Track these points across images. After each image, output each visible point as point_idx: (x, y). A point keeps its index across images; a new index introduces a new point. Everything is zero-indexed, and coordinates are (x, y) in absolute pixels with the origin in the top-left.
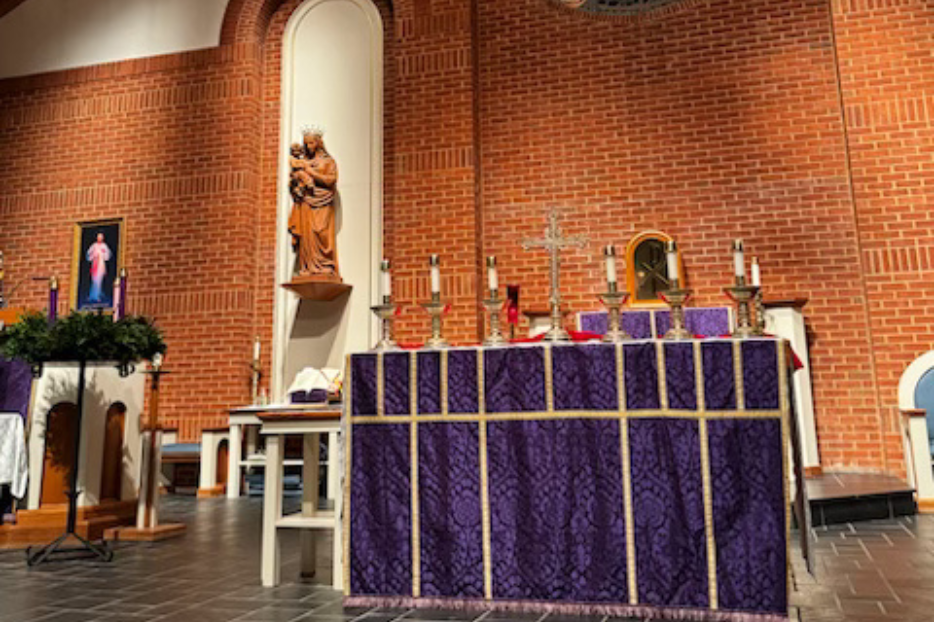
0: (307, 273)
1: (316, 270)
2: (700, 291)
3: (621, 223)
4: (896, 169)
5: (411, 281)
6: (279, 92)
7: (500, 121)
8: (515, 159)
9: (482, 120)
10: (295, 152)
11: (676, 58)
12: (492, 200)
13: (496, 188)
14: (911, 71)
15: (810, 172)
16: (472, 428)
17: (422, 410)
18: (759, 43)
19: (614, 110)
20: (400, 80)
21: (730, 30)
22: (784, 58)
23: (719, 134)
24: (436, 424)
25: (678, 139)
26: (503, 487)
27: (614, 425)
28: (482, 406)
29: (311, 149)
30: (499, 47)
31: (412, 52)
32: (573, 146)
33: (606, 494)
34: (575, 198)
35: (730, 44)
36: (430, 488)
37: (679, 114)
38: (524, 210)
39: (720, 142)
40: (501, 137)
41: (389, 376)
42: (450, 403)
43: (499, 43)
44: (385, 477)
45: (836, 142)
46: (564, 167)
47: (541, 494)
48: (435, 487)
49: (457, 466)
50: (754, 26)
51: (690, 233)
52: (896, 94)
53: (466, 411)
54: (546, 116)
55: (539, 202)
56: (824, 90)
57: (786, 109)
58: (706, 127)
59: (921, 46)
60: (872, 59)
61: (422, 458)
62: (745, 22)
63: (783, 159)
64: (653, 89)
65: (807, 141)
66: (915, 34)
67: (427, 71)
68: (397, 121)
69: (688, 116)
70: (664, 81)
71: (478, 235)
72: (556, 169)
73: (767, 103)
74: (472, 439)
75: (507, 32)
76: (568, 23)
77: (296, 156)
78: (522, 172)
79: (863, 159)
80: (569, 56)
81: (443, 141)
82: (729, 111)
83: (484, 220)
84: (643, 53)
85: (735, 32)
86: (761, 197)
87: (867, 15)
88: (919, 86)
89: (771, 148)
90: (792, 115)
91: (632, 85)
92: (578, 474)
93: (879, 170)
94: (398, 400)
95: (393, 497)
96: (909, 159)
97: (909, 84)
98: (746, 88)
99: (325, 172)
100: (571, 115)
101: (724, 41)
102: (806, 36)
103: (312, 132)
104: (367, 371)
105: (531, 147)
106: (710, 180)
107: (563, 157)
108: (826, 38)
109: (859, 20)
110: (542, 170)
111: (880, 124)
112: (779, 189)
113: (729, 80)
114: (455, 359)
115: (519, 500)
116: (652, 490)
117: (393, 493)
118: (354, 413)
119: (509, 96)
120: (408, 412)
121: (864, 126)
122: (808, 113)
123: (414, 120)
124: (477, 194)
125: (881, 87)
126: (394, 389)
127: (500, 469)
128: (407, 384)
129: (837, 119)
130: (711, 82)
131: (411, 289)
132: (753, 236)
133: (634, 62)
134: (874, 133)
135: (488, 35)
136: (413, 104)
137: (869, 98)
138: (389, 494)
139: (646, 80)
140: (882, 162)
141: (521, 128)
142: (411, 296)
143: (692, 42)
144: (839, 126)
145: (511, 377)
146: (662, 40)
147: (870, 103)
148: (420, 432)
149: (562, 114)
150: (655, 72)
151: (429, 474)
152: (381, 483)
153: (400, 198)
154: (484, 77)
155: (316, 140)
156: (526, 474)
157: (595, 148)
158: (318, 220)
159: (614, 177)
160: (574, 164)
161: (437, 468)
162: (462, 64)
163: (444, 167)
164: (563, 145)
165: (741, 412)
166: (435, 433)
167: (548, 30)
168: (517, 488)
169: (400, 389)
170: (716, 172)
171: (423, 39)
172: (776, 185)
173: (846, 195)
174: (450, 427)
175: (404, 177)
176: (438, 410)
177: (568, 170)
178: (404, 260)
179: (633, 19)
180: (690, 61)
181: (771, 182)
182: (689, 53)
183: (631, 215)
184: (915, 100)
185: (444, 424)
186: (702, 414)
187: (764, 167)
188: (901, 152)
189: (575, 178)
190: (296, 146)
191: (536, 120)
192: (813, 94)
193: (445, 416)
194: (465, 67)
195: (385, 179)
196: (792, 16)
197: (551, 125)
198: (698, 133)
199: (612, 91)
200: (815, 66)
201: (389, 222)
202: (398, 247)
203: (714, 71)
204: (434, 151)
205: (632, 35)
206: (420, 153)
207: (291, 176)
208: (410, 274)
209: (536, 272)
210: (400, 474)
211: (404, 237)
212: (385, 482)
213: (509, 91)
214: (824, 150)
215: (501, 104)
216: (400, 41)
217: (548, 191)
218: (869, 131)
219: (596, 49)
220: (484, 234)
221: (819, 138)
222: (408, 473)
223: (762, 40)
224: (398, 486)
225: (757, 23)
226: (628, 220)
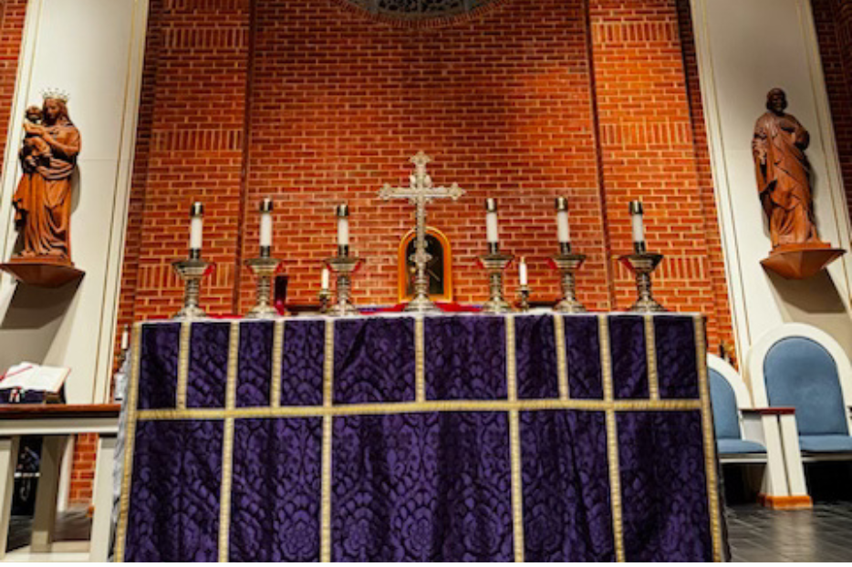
0: (32, 254)
1: (44, 251)
2: (463, 290)
3: (390, 219)
4: (643, 184)
5: (158, 269)
6: (18, 52)
7: (273, 108)
8: (286, 147)
9: (252, 105)
10: (30, 115)
11: (451, 65)
12: (257, 188)
13: (262, 176)
14: (657, 99)
15: (565, 182)
16: (314, 425)
17: (242, 401)
18: (525, 61)
19: (390, 108)
20: (166, 51)
21: (501, 46)
22: (547, 77)
23: (486, 140)
24: (262, 420)
25: (450, 142)
26: (351, 505)
27: (501, 420)
28: (328, 394)
29: (52, 114)
30: (276, 34)
31: (182, 25)
32: (348, 140)
33: (489, 511)
34: (346, 192)
35: (500, 59)
36: (248, 510)
37: (451, 119)
38: (291, 200)
39: (488, 148)
40: (272, 125)
41: (196, 355)
42: (284, 392)
43: (278, 30)
44: (181, 495)
45: (590, 157)
46: (336, 160)
47: (404, 512)
48: (255, 507)
49: (289, 478)
50: (521, 46)
51: (456, 233)
52: (644, 117)
53: (305, 404)
54: (321, 107)
55: (308, 193)
56: (580, 110)
57: (546, 123)
58: (475, 134)
59: (666, 78)
60: (625, 85)
61: (238, 468)
62: (514, 42)
63: (542, 169)
64: (429, 92)
65: (563, 154)
66: (662, 67)
67: (197, 47)
68: (159, 95)
69: (459, 121)
70: (439, 86)
71: (240, 223)
72: (328, 161)
73: (530, 117)
74: (311, 442)
75: (287, 20)
76: (349, 20)
77: (34, 121)
78: (293, 161)
79: (615, 173)
80: (349, 52)
81: (210, 120)
82: (496, 120)
83: (247, 209)
84: (421, 58)
85: (504, 48)
86: (522, 203)
87: (622, 46)
88: (664, 113)
89: (533, 157)
90: (551, 129)
91: (410, 86)
92: (452, 485)
93: (629, 185)
94: (207, 388)
95: (192, 525)
96: (654, 177)
97: (655, 111)
98: (513, 100)
99: (66, 141)
100: (347, 108)
101: (495, 55)
102: (566, 60)
103: (55, 97)
104: (165, 348)
105: (304, 136)
106: (477, 183)
107: (336, 150)
108: (583, 64)
109: (615, 50)
110: (314, 161)
111: (630, 143)
112: (538, 196)
113: (498, 91)
114: (294, 331)
115: (371, 522)
116: (547, 503)
117: (193, 518)
118: (140, 407)
119: (284, 84)
120: (222, 404)
121: (616, 144)
122: (565, 129)
123: (178, 96)
124: (243, 179)
125: (631, 110)
126: (203, 373)
127: (347, 480)
128: (222, 365)
129: (590, 136)
130: (482, 92)
131: (157, 278)
132: (514, 239)
133: (412, 64)
134: (624, 151)
135: (266, 20)
136: (178, 78)
137: (621, 119)
138: (186, 519)
139: (422, 83)
140: (631, 177)
141: (294, 117)
142: (156, 286)
143: (466, 53)
144: (591, 143)
145: (370, 357)
146: (438, 47)
147: (622, 124)
148: (237, 432)
149: (337, 107)
150: (431, 77)
151: (248, 490)
152: (176, 504)
153: (154, 178)
154: (259, 62)
155: (58, 104)
156: (385, 486)
157: (369, 144)
158: (52, 194)
159: (386, 173)
160: (347, 157)
161: (260, 481)
162: (237, 44)
163: (208, 148)
164: (337, 137)
165: (654, 402)
166: (258, 434)
167: (329, 23)
168: (369, 506)
169: (212, 374)
170: (482, 176)
171: (195, 13)
172: (535, 193)
173: (595, 206)
174: (281, 425)
175: (160, 155)
176: (267, 401)
177: (340, 163)
178: (153, 245)
179: (413, 24)
180: (463, 70)
181: (531, 190)
182: (462, 62)
183: (401, 212)
184: (660, 124)
185: (273, 420)
186: (609, 405)
187: (526, 175)
188: (648, 170)
189: (347, 172)
190: (34, 109)
191: (310, 110)
192: (570, 112)
193: (276, 410)
194: (241, 46)
195: (136, 157)
196: (555, 41)
197: (326, 117)
198: (468, 138)
199: (389, 90)
200: (573, 87)
201: (136, 204)
202: (147, 230)
203: (484, 82)
204: (198, 130)
205: (410, 39)
206: (182, 131)
207: (24, 142)
208: (159, 260)
209: (300, 265)
210: (204, 491)
211: (154, 220)
212: (181, 503)
213: (285, 79)
214: (578, 164)
215: (275, 90)
216: (169, 12)
217: (318, 182)
218: (620, 148)
219: (375, 48)
220: (245, 223)
221: (574, 153)
222: (216, 491)
223: (528, 58)
224: (200, 508)
225: (524, 43)
226: (398, 216)
